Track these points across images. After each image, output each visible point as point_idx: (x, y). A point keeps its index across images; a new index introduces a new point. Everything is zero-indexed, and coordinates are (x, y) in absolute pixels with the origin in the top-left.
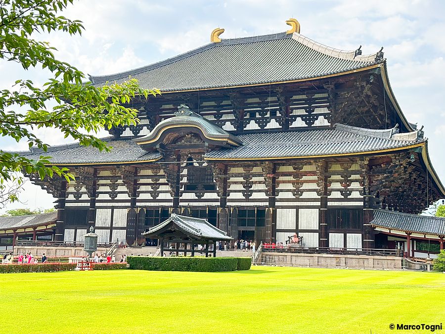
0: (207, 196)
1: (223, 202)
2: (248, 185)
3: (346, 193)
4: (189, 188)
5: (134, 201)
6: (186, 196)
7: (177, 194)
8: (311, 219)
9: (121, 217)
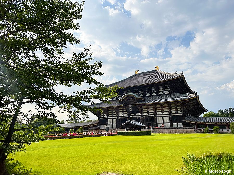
0: (137, 114)
1: (142, 115)
2: (148, 111)
3: (177, 112)
5: (118, 117)
6: (132, 114)
7: (129, 114)
8: (167, 119)
9: (115, 121)
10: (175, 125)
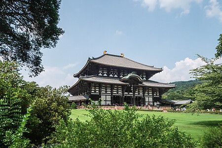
0: (130, 93)
1: (134, 95)
4: (126, 92)
6: (125, 93)
7: (123, 92)
8: (151, 99)
9: (109, 98)
10: (155, 104)
